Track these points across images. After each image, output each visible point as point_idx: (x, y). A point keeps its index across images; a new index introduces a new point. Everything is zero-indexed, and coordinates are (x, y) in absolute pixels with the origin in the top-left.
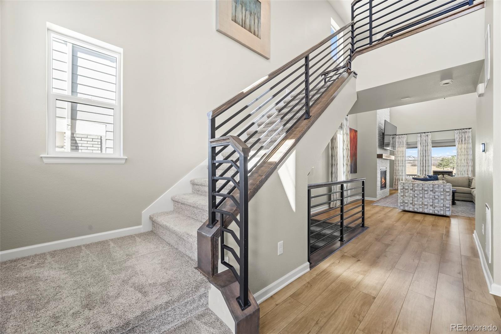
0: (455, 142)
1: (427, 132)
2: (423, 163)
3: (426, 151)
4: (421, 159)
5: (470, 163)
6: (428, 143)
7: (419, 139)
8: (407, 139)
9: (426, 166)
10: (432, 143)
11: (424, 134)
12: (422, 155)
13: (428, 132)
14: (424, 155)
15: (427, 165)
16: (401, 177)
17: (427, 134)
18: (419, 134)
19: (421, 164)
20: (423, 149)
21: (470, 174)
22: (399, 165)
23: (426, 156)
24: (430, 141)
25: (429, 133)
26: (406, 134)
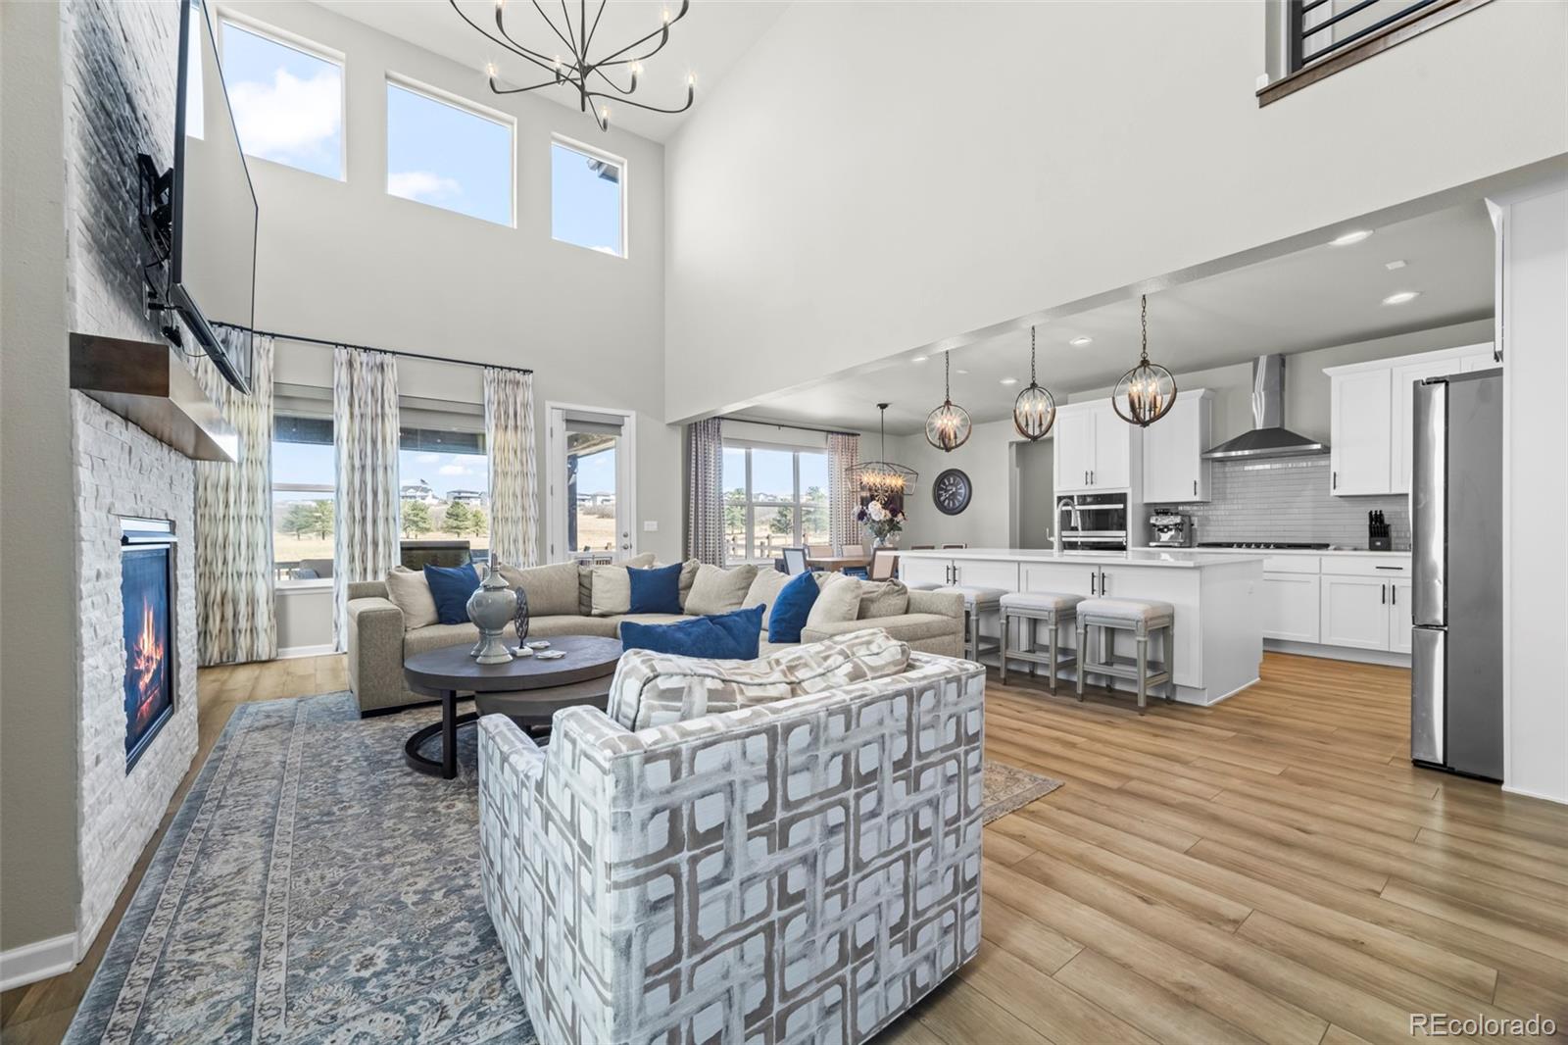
0: (483, 416)
1: (381, 351)
2: (364, 504)
3: (374, 443)
4: (351, 483)
5: (532, 507)
6: (383, 407)
7: (345, 380)
8: (275, 364)
9: (375, 522)
10: (400, 408)
11: (364, 356)
12: (357, 463)
13: (385, 352)
14: (369, 462)
15: (381, 514)
16: (243, 586)
17: (379, 357)
18: (344, 351)
19: (351, 508)
20: (363, 431)
21: (533, 552)
22: (232, 511)
23: (374, 470)
24: (391, 397)
25: (389, 355)
26: (273, 336)
